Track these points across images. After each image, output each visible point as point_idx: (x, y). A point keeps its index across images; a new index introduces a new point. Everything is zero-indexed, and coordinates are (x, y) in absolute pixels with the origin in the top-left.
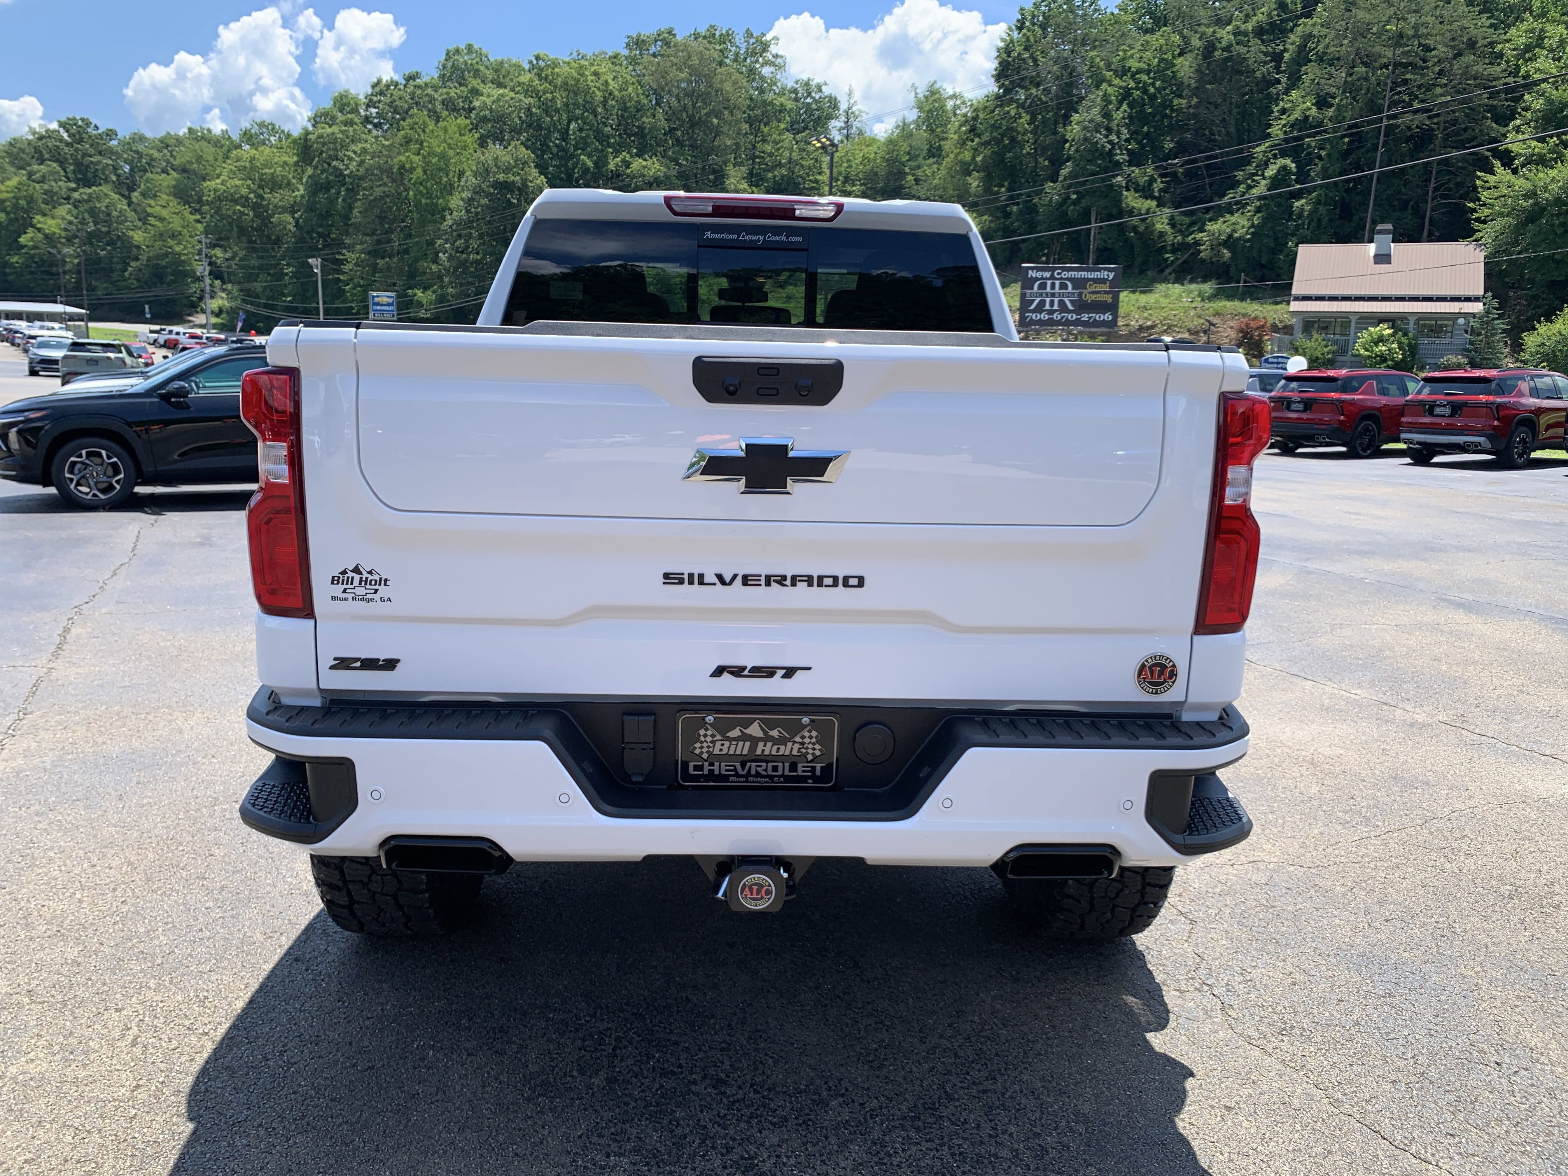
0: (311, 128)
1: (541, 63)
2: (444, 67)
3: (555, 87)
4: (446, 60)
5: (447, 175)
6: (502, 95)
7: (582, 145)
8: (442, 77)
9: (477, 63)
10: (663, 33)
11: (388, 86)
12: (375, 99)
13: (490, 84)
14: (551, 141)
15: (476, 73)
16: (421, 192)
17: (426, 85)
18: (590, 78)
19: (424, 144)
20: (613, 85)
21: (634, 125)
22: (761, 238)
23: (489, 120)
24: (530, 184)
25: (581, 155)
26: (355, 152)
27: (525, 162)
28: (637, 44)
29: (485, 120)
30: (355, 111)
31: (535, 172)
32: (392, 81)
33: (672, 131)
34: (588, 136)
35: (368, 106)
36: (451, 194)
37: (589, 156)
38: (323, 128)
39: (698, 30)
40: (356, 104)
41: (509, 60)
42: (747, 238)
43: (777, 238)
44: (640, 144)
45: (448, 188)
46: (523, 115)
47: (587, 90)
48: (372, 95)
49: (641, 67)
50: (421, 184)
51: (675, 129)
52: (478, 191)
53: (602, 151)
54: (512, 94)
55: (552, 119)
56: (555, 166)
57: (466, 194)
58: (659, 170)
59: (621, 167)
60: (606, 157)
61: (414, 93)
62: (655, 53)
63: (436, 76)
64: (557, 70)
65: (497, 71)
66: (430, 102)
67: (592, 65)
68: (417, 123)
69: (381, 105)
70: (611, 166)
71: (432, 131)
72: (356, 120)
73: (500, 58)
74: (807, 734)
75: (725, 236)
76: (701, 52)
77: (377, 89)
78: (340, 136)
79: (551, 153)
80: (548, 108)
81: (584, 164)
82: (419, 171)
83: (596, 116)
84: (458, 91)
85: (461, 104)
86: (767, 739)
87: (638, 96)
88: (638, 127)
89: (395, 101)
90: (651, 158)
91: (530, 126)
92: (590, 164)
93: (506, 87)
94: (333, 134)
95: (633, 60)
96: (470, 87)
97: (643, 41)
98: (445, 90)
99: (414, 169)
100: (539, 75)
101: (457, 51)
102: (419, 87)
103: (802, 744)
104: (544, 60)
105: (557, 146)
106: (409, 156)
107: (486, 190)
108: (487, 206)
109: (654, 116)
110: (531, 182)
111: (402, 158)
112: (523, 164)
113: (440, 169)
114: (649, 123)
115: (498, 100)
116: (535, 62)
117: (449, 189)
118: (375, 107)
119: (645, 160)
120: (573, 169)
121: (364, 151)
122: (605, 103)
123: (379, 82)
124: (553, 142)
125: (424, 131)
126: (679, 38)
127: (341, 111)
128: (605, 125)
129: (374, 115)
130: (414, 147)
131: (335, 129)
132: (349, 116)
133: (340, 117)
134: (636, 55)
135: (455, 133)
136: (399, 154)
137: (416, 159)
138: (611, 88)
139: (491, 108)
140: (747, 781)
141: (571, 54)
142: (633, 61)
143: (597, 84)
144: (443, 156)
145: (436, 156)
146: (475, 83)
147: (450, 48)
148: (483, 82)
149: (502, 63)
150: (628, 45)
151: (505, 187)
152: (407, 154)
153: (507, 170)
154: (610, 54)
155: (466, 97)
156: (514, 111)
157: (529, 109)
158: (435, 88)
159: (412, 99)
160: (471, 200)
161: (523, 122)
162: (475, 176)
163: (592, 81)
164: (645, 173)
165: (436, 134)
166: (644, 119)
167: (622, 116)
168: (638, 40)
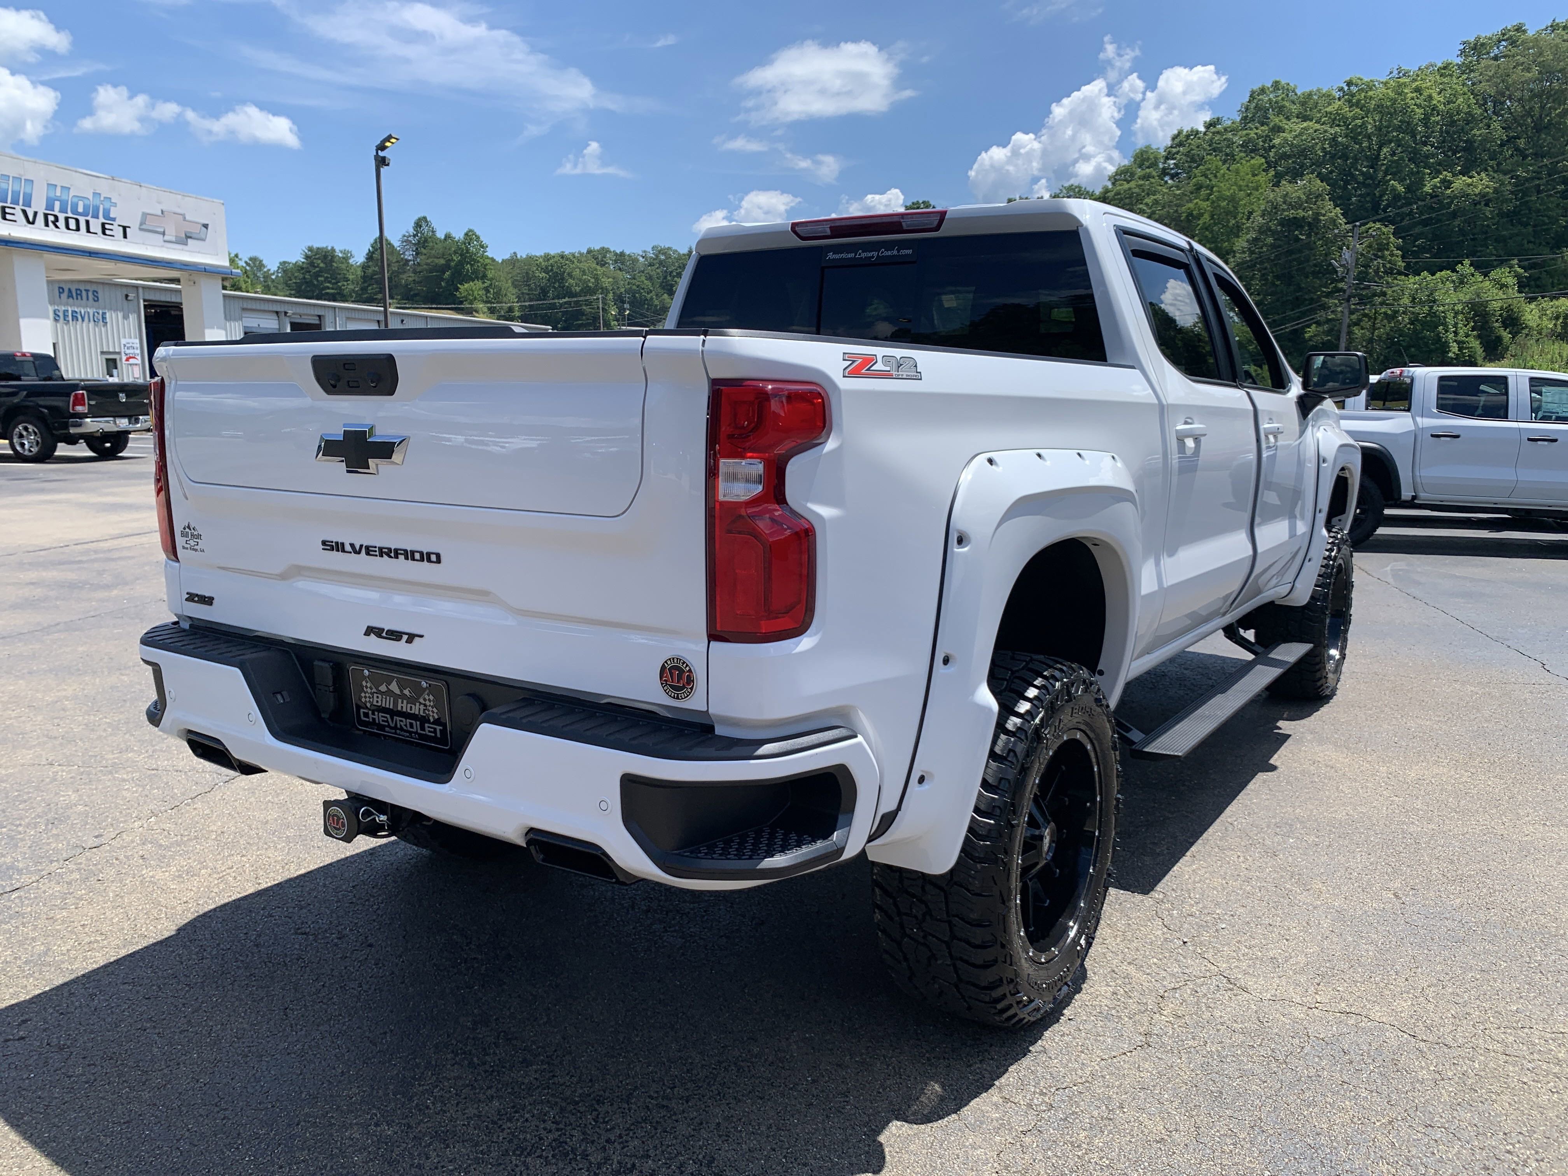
0: (1110, 186)
1: (1354, 89)
2: (1247, 109)
3: (1368, 111)
4: (1249, 102)
5: (1235, 218)
6: (1305, 129)
7: (1395, 170)
8: (1245, 118)
9: (1283, 99)
10: (1509, 30)
11: (1188, 136)
12: (1174, 150)
13: (1295, 120)
14: (1356, 170)
15: (1280, 110)
16: (1207, 237)
17: (1225, 130)
18: (1410, 95)
19: (1215, 189)
20: (1437, 99)
21: (1461, 140)
22: (875, 254)
23: (1289, 157)
24: (1322, 218)
25: (1390, 180)
26: (1147, 204)
27: (1320, 195)
28: (1474, 49)
29: (1285, 156)
30: (1154, 165)
31: (1329, 205)
32: (1192, 131)
33: (1510, 140)
34: (1401, 159)
35: (1167, 158)
36: (1238, 237)
37: (1401, 181)
38: (1121, 185)
39: (1557, 21)
40: (1156, 158)
41: (1318, 90)
42: (864, 255)
43: (889, 253)
44: (1467, 159)
45: (1235, 231)
46: (1327, 146)
47: (1404, 110)
48: (1171, 147)
49: (1477, 74)
50: (1207, 229)
51: (1515, 138)
52: (1264, 230)
53: (1418, 172)
54: (1318, 126)
55: (1361, 146)
56: (1360, 195)
57: (1253, 235)
58: (1487, 187)
59: (1440, 188)
60: (1422, 179)
61: (1211, 140)
62: (1496, 56)
63: (1238, 119)
64: (1370, 93)
65: (1303, 104)
66: (1228, 146)
67: (1414, 80)
68: (1209, 169)
69: (1178, 157)
70: (1427, 189)
71: (1224, 175)
72: (1154, 173)
73: (1308, 90)
74: (427, 697)
75: (844, 256)
76: (1557, 46)
77: (1177, 141)
78: (1137, 190)
79: (1358, 183)
80: (1354, 134)
81: (1394, 189)
82: (1207, 216)
83: (1414, 136)
84: (1259, 131)
85: (1261, 144)
86: (403, 696)
87: (1469, 106)
88: (1465, 142)
89: (1192, 150)
90: (1479, 174)
91: (1333, 157)
92: (1401, 189)
93: (1311, 120)
94: (1130, 189)
95: (1468, 67)
96: (1272, 124)
97: (1483, 45)
98: (1245, 132)
99: (1202, 215)
100: (1349, 101)
101: (1263, 91)
102: (1218, 133)
103: (425, 705)
104: (1356, 85)
105: (1362, 173)
106: (1197, 203)
107: (1273, 228)
108: (1271, 245)
109: (1489, 127)
110: (1324, 215)
111: (1191, 205)
112: (1317, 197)
113: (1228, 213)
114: (1480, 135)
115: (1301, 134)
116: (1346, 88)
117: (1237, 230)
118: (1173, 159)
119: (1471, 177)
120: (1381, 196)
121: (1156, 202)
122: (1426, 121)
123: (1180, 133)
124: (1360, 171)
125: (1216, 176)
126: (1531, 33)
127: (1140, 167)
128: (1425, 144)
129: (1172, 166)
130: (1204, 192)
131: (1133, 184)
132: (1148, 170)
133: (1139, 172)
134: (1471, 62)
135: (1247, 174)
136: (1191, 201)
137: (1205, 205)
138: (1435, 102)
139: (1292, 144)
140: (396, 733)
141: (1391, 73)
142: (1467, 69)
143: (1418, 101)
144: (1233, 199)
145: (1225, 199)
146: (1276, 120)
147: (1255, 89)
148: (1288, 118)
149: (1310, 95)
150: (1463, 52)
151: (1296, 223)
152: (1195, 201)
153: (1298, 205)
154: (1439, 65)
155: (1267, 136)
156: (1317, 144)
157: (1334, 139)
158: (1234, 131)
159: (1210, 145)
160: (1256, 240)
161: (1326, 153)
162: (1263, 216)
163: (1412, 99)
164: (1470, 191)
165: (1227, 178)
166: (1475, 131)
167: (1447, 132)
168: (1476, 45)
